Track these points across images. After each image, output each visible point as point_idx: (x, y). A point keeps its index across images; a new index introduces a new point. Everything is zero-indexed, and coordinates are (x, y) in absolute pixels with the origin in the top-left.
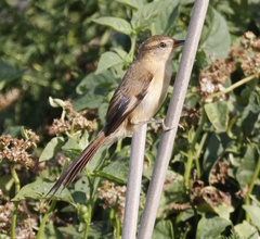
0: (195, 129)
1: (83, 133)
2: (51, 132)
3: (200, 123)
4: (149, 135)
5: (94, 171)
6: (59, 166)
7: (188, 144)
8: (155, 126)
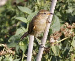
3: (50, 52)
4: (33, 56)
7: (45, 59)
8: (35, 53)
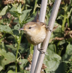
0: (68, 6)
1: (19, 4)
2: (5, 3)
3: (70, 3)
4: (48, 7)
5: (23, 21)
6: (8, 18)
7: (64, 12)
8: (51, 3)
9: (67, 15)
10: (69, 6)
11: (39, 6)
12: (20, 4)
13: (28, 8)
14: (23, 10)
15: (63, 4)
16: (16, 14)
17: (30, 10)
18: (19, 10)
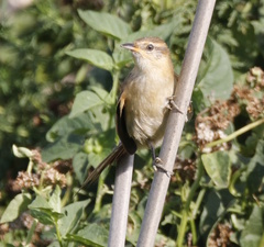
0: (190, 185)
1: (54, 188)
2: (15, 188)
3: (196, 177)
4: (134, 192)
5: (68, 235)
6: (25, 228)
7: (181, 202)
8: (142, 180)
9: (189, 210)
10: (194, 185)
11: (111, 189)
12: (58, 186)
13: (81, 198)
14: (67, 204)
15: (177, 182)
16: (46, 215)
17: (85, 203)
18: (56, 204)
